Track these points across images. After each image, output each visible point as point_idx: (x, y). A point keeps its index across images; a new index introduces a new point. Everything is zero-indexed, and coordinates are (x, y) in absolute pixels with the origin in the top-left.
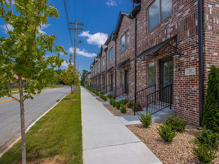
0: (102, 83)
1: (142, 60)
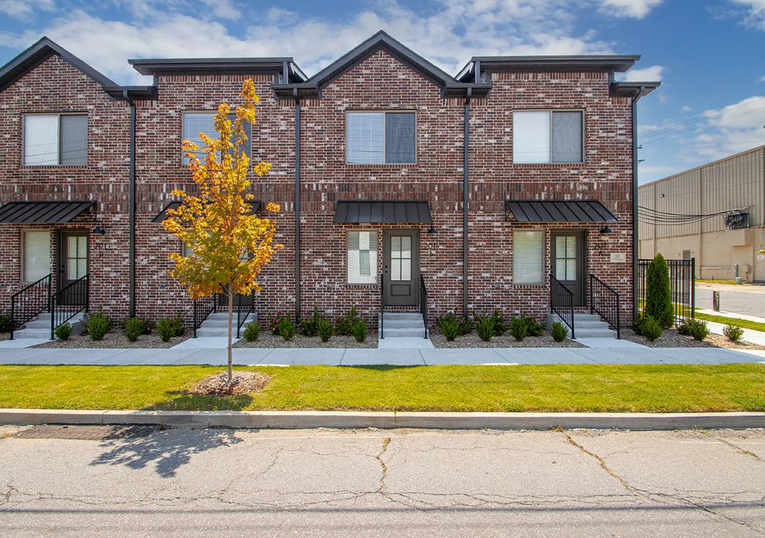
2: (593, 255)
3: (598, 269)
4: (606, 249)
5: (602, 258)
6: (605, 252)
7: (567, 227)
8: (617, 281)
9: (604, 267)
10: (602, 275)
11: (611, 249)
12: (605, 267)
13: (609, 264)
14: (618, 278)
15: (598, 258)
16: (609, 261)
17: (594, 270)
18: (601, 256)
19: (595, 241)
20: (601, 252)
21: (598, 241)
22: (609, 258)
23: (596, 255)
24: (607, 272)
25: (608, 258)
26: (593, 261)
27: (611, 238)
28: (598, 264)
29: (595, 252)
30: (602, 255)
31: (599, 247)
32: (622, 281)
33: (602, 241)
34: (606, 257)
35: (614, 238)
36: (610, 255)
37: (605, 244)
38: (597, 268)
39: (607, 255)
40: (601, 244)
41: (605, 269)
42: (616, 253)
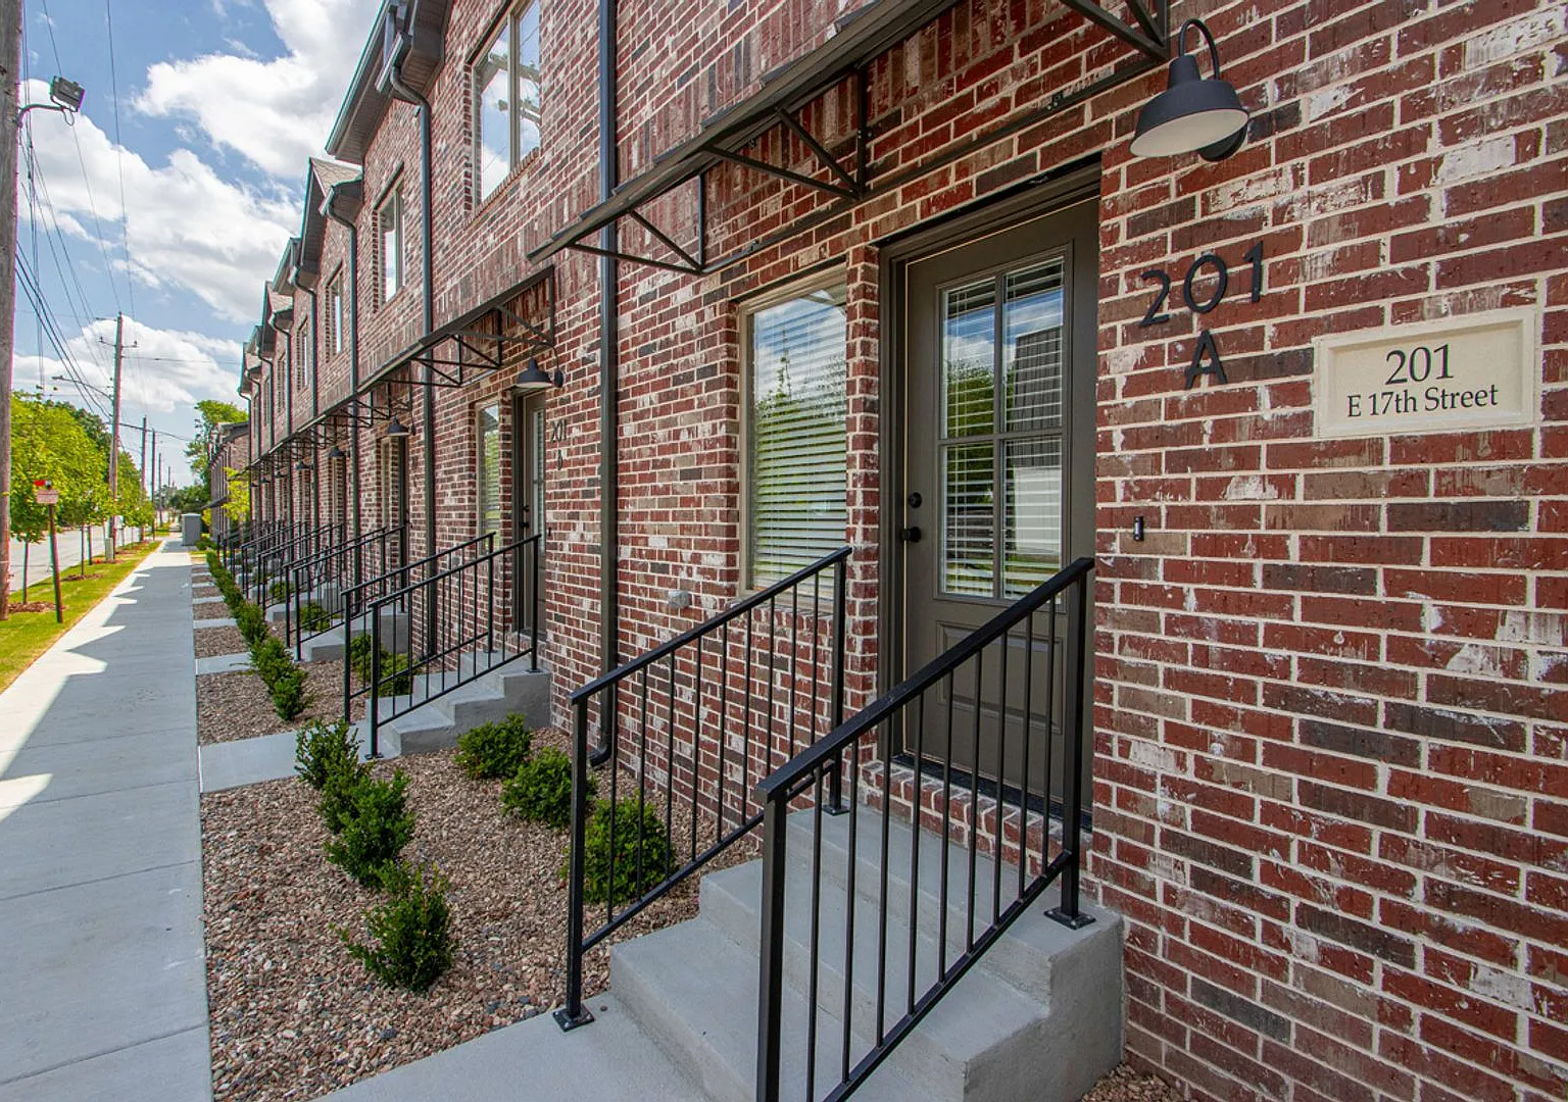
0: (324, 514)
1: (681, 262)
2: (1134, 386)
3: (1178, 518)
4: (1260, 305)
5: (1216, 403)
6: (1255, 339)
7: (950, 198)
8: (1403, 650)
9: (1233, 498)
10: (1216, 573)
11: (1317, 297)
12: (1249, 489)
13: (1305, 455)
14: (1410, 617)
15: (1173, 409)
16: (1305, 422)
17: (1143, 519)
18: (1205, 387)
19: (1158, 247)
20: (1207, 345)
21: (1183, 241)
22: (1300, 393)
23: (1161, 382)
24: (1277, 547)
25: (1281, 396)
26: (1133, 440)
27: (1320, 172)
28: (1177, 462)
29: (1153, 356)
30: (1220, 374)
31: (1188, 297)
32: (1470, 661)
33: (1222, 228)
34: (1262, 387)
35: (1356, 160)
36: (1304, 363)
37: (1256, 252)
38: (1163, 504)
39: (1279, 365)
40: (1217, 261)
41: (1246, 515)
42: (1388, 331)
